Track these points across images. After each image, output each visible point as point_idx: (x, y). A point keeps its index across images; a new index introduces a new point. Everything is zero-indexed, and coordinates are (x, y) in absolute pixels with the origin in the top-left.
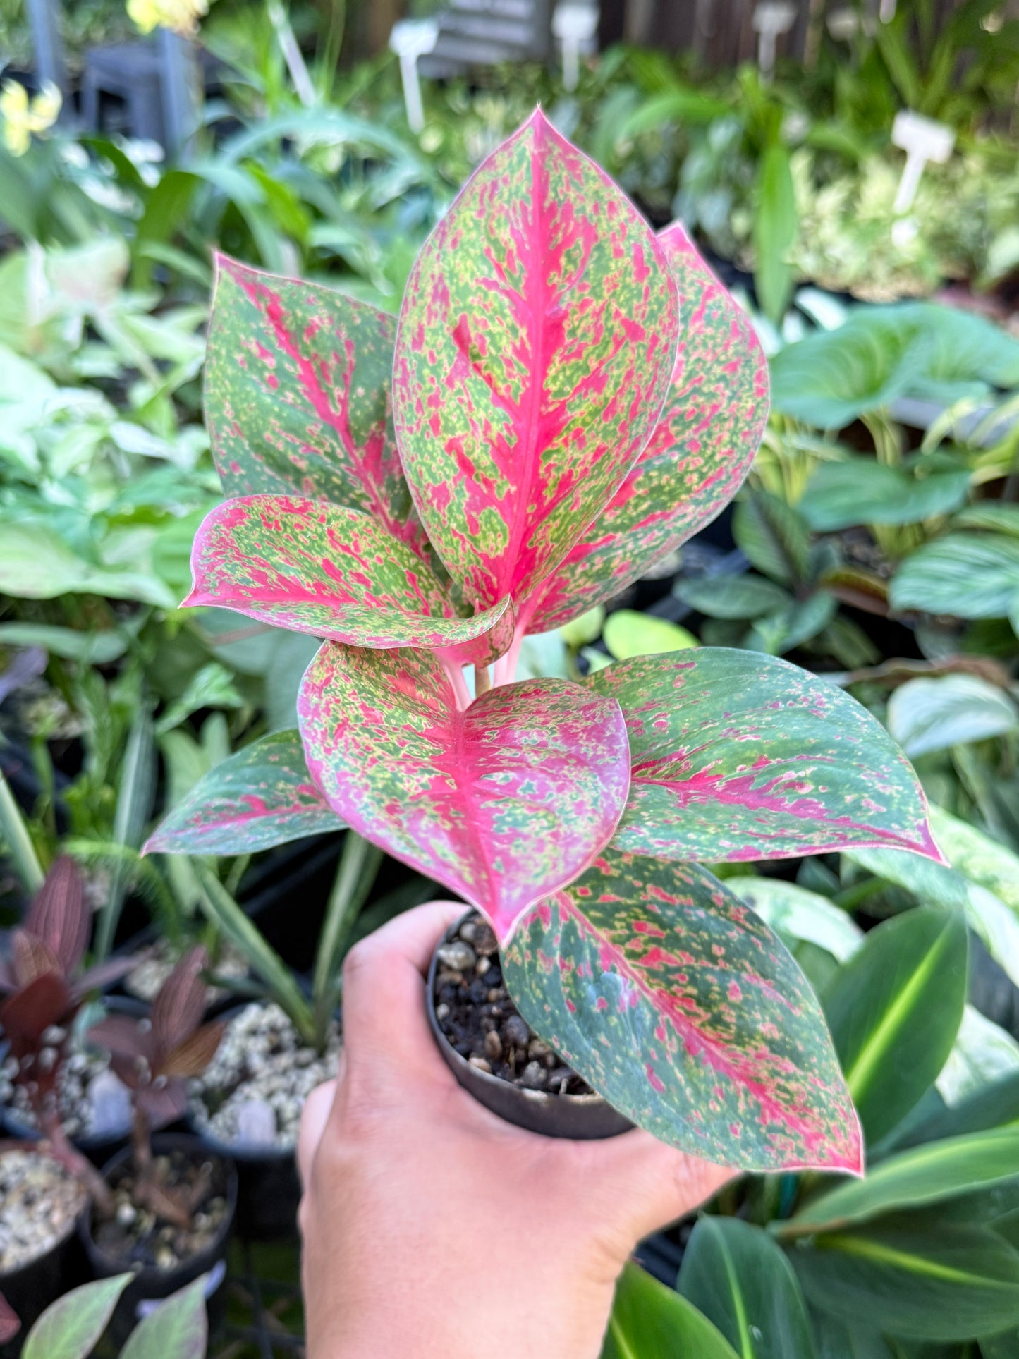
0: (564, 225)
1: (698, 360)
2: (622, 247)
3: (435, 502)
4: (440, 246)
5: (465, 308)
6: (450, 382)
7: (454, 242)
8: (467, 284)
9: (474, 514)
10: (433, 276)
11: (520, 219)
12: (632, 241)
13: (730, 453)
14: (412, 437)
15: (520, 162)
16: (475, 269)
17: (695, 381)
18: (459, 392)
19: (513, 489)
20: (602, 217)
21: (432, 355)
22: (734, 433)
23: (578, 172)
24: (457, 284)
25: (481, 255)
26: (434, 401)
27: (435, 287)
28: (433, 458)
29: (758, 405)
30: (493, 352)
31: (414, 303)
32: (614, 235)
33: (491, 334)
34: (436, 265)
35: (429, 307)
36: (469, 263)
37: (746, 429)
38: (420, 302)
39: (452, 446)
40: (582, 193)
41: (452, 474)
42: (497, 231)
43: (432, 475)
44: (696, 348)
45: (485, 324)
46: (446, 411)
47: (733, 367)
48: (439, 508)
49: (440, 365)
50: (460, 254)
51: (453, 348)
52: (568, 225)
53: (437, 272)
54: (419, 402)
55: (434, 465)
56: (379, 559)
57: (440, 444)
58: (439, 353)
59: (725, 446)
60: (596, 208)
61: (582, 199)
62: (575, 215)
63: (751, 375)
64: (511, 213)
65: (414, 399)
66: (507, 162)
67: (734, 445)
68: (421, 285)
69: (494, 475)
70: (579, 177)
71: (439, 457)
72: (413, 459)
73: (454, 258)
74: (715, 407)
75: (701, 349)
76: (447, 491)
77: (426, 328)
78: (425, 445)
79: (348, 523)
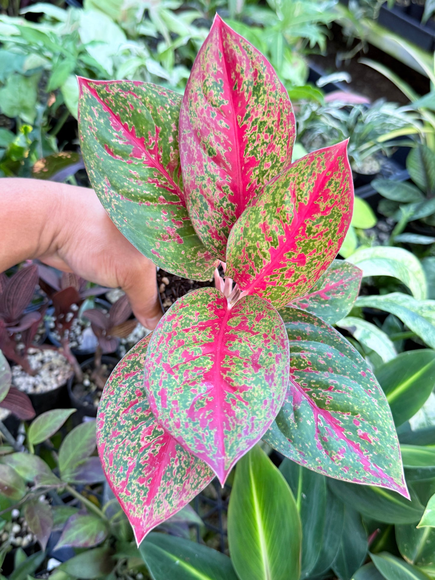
0: (205, 417)
1: (133, 440)
2: (173, 405)
4: (273, 400)
5: (256, 375)
6: (260, 350)
7: (266, 402)
8: (256, 385)
10: (275, 385)
11: (231, 423)
12: (167, 409)
13: (121, 386)
14: (276, 325)
15: (232, 447)
16: (253, 393)
17: (135, 428)
18: (256, 348)
19: (226, 334)
20: (184, 421)
21: (271, 355)
22: (118, 395)
23: (198, 443)
24: (262, 384)
25: (250, 401)
26: (267, 342)
27: (273, 380)
29: (104, 409)
30: (239, 364)
31: (283, 371)
32: (177, 411)
33: (242, 369)
34: (274, 391)
35: (275, 371)
36: (256, 394)
37: (112, 396)
38: (280, 372)
40: (195, 432)
41: (255, 327)
42: (243, 412)
43: (265, 321)
44: (134, 448)
45: (245, 371)
46: (261, 340)
47: (115, 433)
48: (260, 314)
49: (266, 353)
50: (262, 398)
51: (261, 362)
52: (203, 417)
53: (273, 388)
54: (274, 338)
55: (264, 324)
57: (262, 333)
58: (267, 358)
59: (123, 389)
60: (187, 425)
61: (195, 430)
62: (199, 421)
63: (106, 426)
64: (235, 422)
66: (240, 445)
67: (119, 389)
68: (280, 380)
70: (197, 441)
71: (262, 329)
73: (265, 395)
74: (125, 411)
75: (131, 447)
76: (257, 321)
77: (275, 363)
78: (269, 328)
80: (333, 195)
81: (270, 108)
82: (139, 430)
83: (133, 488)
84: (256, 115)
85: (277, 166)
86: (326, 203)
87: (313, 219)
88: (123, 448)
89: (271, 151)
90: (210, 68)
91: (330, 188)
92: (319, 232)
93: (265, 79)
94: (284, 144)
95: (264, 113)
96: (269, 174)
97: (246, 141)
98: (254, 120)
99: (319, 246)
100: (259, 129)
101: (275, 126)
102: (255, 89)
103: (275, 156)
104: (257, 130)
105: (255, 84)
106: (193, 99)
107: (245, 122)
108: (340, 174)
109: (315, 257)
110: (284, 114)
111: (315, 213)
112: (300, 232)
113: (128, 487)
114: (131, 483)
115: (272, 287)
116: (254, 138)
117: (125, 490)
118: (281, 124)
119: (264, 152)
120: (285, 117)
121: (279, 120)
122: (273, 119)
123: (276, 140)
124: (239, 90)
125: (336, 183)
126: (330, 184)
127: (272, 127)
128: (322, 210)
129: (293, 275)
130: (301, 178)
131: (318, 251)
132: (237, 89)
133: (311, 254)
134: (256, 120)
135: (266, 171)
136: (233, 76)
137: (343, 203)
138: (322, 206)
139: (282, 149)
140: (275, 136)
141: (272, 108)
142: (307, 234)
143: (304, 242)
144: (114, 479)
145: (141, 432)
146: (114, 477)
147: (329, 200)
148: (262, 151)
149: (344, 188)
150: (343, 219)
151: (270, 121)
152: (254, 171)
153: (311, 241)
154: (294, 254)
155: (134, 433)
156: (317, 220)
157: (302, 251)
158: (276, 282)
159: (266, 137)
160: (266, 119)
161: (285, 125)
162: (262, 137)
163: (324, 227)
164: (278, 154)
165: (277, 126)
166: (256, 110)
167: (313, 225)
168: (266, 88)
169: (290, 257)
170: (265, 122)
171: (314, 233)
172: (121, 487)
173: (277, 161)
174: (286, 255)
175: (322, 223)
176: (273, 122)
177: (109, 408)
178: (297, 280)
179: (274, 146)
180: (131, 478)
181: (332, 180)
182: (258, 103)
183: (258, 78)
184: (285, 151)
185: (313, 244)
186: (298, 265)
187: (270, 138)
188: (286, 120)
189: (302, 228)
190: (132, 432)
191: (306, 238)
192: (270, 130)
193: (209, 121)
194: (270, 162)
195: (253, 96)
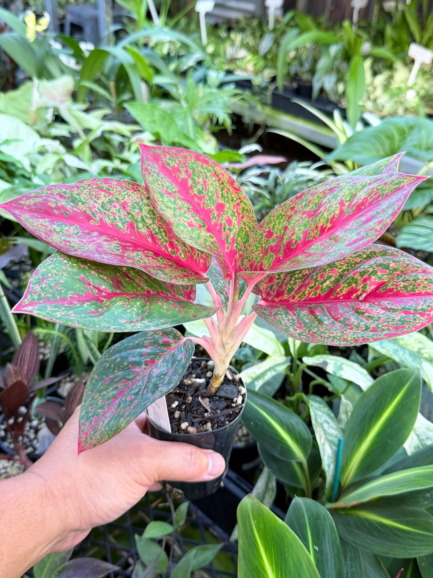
3: (266, 234)
6: (304, 213)
9: (269, 250)
10: (339, 184)
14: (281, 212)
18: (302, 218)
19: (281, 258)
21: (311, 201)
25: (353, 194)
26: (296, 212)
27: (335, 187)
28: (279, 224)
30: (318, 220)
32: (367, 228)
33: (323, 214)
35: (326, 190)
36: (347, 192)
38: (327, 186)
39: (286, 228)
40: (386, 209)
41: (278, 234)
43: (273, 227)
46: (294, 218)
48: (265, 236)
49: (308, 206)
51: (316, 206)
54: (294, 207)
55: (277, 226)
56: (245, 228)
57: (285, 223)
58: (312, 203)
64: (374, 193)
65: (294, 205)
68: (334, 183)
69: (282, 248)
70: (393, 205)
71: (281, 226)
72: (274, 216)
73: (348, 187)
74: (351, 329)
76: (272, 236)
77: (318, 193)
78: (282, 218)
79: (247, 209)
80: (178, 164)
81: (93, 195)
82: (369, 317)
83: (426, 307)
84: (95, 207)
85: (141, 206)
86: (183, 172)
87: (191, 187)
88: (388, 322)
89: (128, 206)
90: (44, 224)
91: (171, 165)
92: (203, 183)
93: (68, 191)
94: (126, 193)
95: (95, 201)
96: (145, 215)
97: (112, 225)
98: (98, 211)
99: (213, 187)
100: (106, 210)
101: (108, 196)
102: (73, 201)
103: (132, 204)
104: (107, 212)
105: (69, 199)
106: (67, 244)
107: (98, 219)
108: (164, 155)
109: (221, 193)
110: (101, 185)
111: (187, 184)
112: (199, 201)
113: (425, 311)
114: (421, 309)
115: (237, 243)
116: (112, 217)
117: (429, 313)
118: (109, 190)
119: (126, 213)
120: (105, 185)
121: (105, 191)
122: (102, 196)
123: (120, 199)
124: (70, 212)
125: (170, 159)
126: (169, 164)
127: (109, 199)
128: (187, 177)
129: (231, 218)
130: (160, 183)
131: (217, 189)
132: (68, 213)
133: (218, 197)
134: (98, 209)
135: (142, 217)
136: (56, 212)
137: (186, 157)
138: (183, 175)
139: (130, 195)
140: (117, 199)
141: (94, 193)
142: (202, 195)
143: (207, 201)
144: (419, 323)
145: (371, 315)
146: (416, 323)
147: (181, 169)
148: (125, 215)
149: (175, 154)
150: (199, 160)
151: (103, 198)
152: (138, 229)
153: (208, 194)
154: (214, 214)
155: (372, 319)
156: (193, 183)
157: (213, 204)
158: (233, 238)
159: (115, 207)
160: (100, 202)
161: (111, 187)
162: (114, 210)
163: (200, 178)
164: (132, 201)
165: (110, 194)
166: (91, 206)
167: (196, 187)
168: (76, 192)
169: (215, 218)
170: (103, 203)
171: (203, 188)
172: (426, 317)
173: (137, 204)
174: (213, 221)
175: (197, 179)
176: (105, 196)
177: (349, 339)
178: (236, 214)
179: (125, 202)
180: (416, 311)
181: (166, 162)
182: (85, 202)
183: (65, 195)
184: (132, 193)
185: (211, 192)
186: (224, 212)
187: (116, 204)
188: (108, 185)
189: (196, 199)
190: (372, 321)
191: (204, 197)
192: (111, 202)
193: (91, 240)
194: (136, 210)
195: (78, 205)
